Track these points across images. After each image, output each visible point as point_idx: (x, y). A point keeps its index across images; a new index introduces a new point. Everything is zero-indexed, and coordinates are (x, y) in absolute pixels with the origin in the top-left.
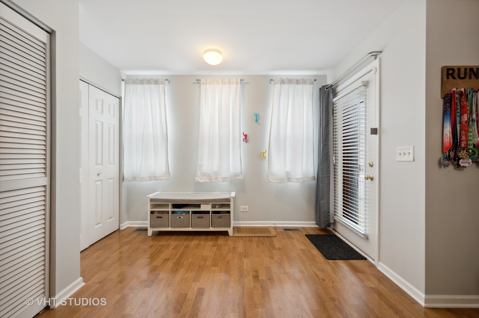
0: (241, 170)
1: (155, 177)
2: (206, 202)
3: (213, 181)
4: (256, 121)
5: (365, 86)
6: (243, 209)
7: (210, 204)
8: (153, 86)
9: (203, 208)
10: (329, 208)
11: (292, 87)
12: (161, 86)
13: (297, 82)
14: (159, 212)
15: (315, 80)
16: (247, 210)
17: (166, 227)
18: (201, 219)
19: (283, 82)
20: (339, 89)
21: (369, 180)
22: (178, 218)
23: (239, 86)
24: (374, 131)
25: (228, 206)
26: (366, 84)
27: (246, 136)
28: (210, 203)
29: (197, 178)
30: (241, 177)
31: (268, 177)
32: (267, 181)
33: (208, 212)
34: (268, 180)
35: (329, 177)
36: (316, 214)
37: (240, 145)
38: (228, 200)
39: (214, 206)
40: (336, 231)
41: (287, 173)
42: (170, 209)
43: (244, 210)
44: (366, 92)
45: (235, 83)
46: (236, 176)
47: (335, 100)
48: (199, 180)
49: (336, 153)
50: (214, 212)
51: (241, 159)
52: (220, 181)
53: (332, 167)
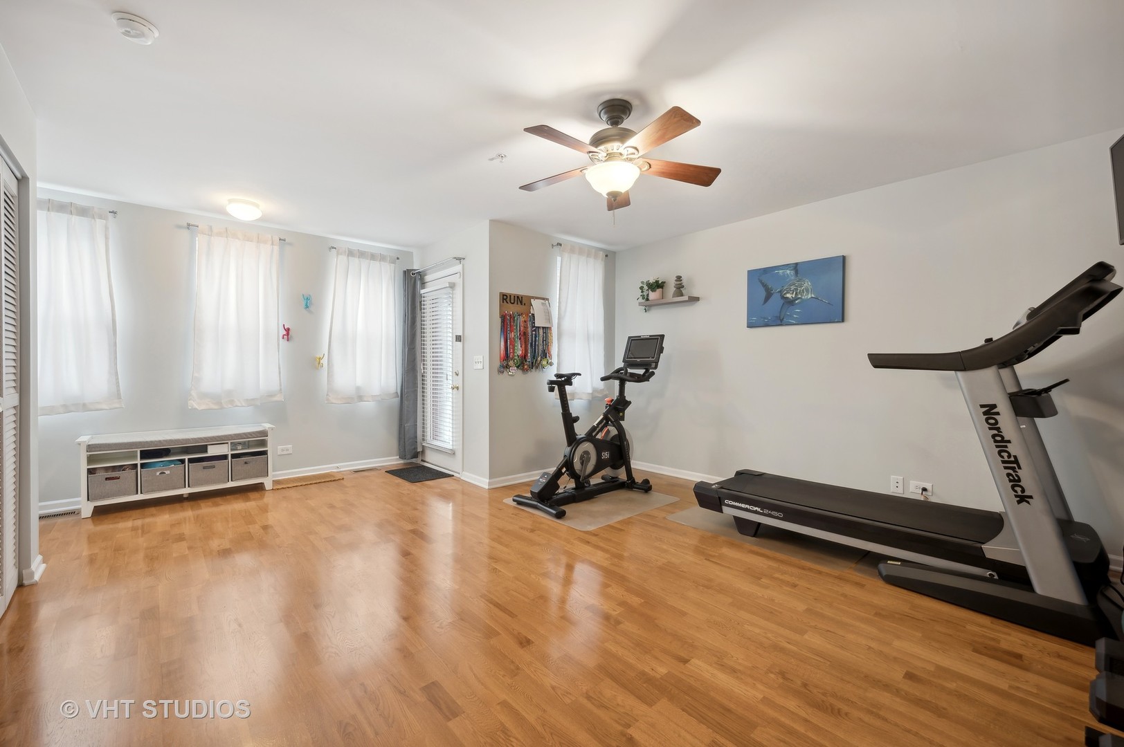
0: (280, 385)
1: (84, 405)
2: (220, 440)
3: (225, 406)
4: (307, 307)
5: (451, 287)
6: (283, 450)
7: (227, 443)
8: (75, 219)
9: (213, 451)
10: (416, 432)
11: (365, 263)
12: (99, 223)
13: (373, 257)
14: (107, 469)
15: (398, 259)
16: (290, 452)
17: (129, 494)
18: (210, 470)
19: (351, 253)
20: (428, 278)
21: (455, 389)
22: (158, 474)
23: (276, 248)
24: (458, 339)
25: (263, 443)
26: (452, 286)
27: (288, 330)
28: (229, 442)
29: (190, 403)
30: (279, 398)
31: (327, 395)
32: (326, 402)
33: (224, 457)
34: (328, 400)
35: (415, 392)
36: (399, 445)
37: (278, 345)
38: (264, 433)
39: (234, 446)
40: (424, 461)
41: (358, 388)
42: (139, 462)
43: (285, 452)
44: (453, 294)
45: (270, 242)
46: (271, 396)
47: (422, 291)
48: (196, 406)
49: (424, 360)
50: (234, 456)
51: (279, 368)
52: (240, 405)
53: (419, 378)
